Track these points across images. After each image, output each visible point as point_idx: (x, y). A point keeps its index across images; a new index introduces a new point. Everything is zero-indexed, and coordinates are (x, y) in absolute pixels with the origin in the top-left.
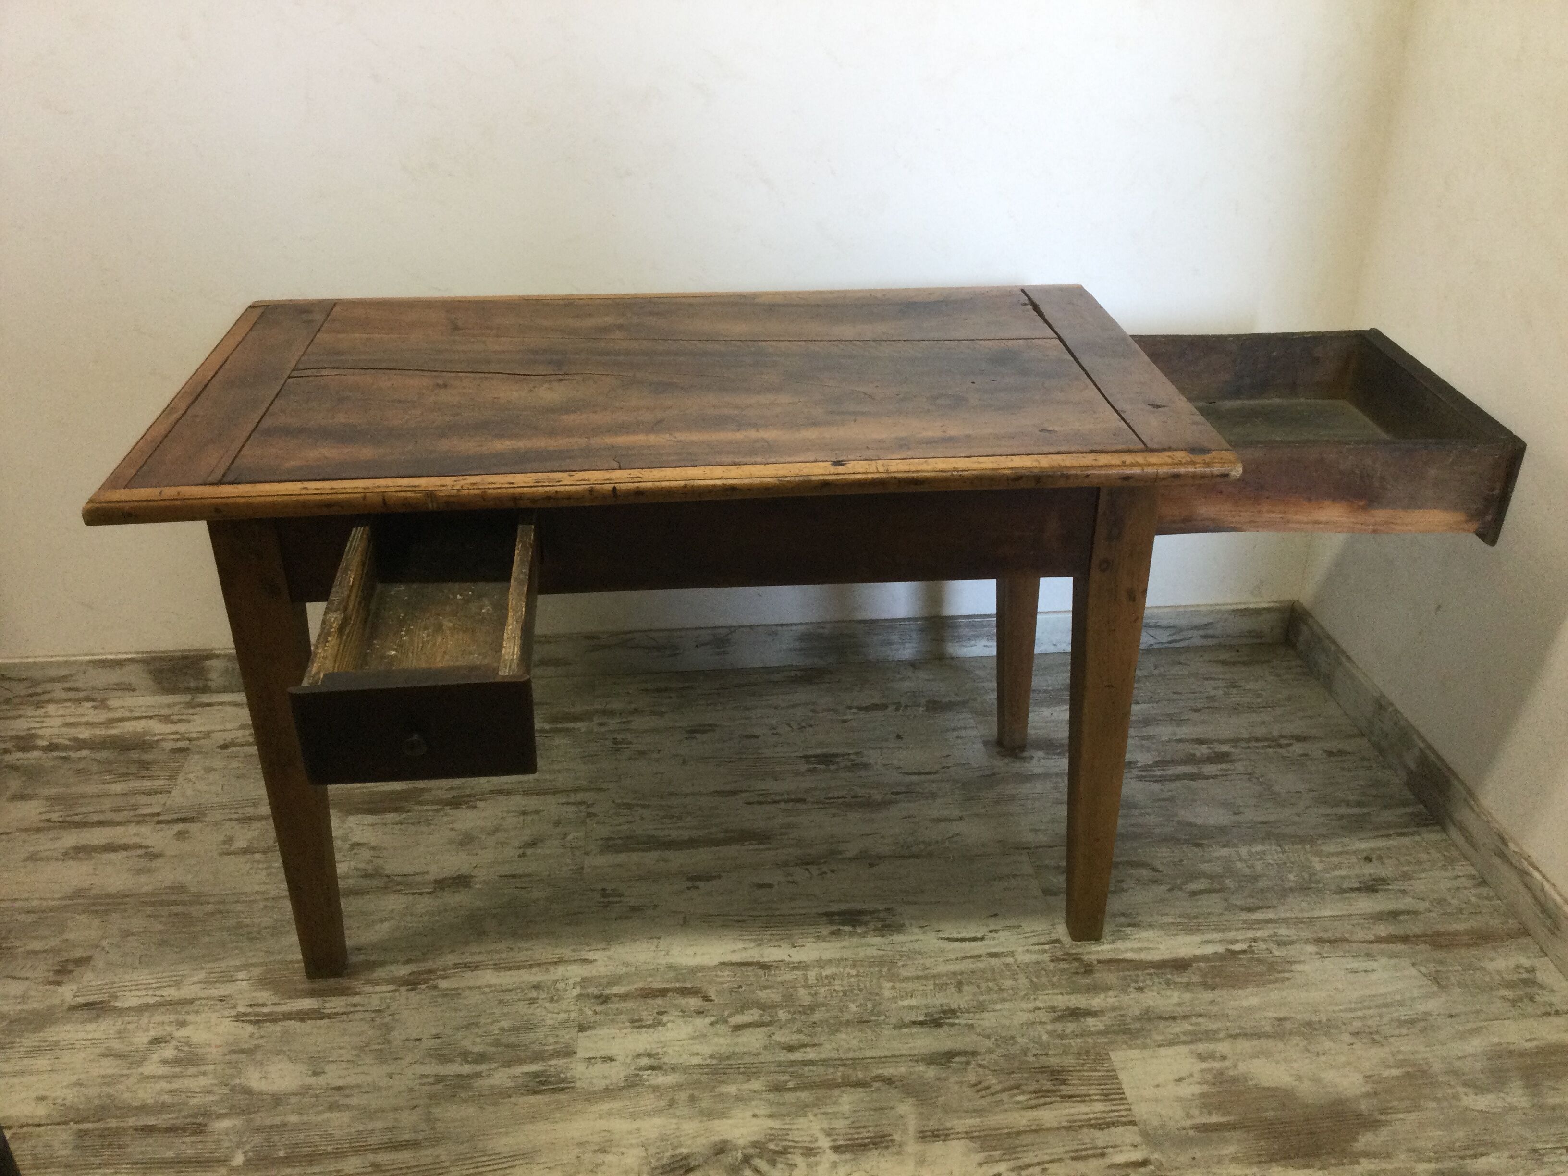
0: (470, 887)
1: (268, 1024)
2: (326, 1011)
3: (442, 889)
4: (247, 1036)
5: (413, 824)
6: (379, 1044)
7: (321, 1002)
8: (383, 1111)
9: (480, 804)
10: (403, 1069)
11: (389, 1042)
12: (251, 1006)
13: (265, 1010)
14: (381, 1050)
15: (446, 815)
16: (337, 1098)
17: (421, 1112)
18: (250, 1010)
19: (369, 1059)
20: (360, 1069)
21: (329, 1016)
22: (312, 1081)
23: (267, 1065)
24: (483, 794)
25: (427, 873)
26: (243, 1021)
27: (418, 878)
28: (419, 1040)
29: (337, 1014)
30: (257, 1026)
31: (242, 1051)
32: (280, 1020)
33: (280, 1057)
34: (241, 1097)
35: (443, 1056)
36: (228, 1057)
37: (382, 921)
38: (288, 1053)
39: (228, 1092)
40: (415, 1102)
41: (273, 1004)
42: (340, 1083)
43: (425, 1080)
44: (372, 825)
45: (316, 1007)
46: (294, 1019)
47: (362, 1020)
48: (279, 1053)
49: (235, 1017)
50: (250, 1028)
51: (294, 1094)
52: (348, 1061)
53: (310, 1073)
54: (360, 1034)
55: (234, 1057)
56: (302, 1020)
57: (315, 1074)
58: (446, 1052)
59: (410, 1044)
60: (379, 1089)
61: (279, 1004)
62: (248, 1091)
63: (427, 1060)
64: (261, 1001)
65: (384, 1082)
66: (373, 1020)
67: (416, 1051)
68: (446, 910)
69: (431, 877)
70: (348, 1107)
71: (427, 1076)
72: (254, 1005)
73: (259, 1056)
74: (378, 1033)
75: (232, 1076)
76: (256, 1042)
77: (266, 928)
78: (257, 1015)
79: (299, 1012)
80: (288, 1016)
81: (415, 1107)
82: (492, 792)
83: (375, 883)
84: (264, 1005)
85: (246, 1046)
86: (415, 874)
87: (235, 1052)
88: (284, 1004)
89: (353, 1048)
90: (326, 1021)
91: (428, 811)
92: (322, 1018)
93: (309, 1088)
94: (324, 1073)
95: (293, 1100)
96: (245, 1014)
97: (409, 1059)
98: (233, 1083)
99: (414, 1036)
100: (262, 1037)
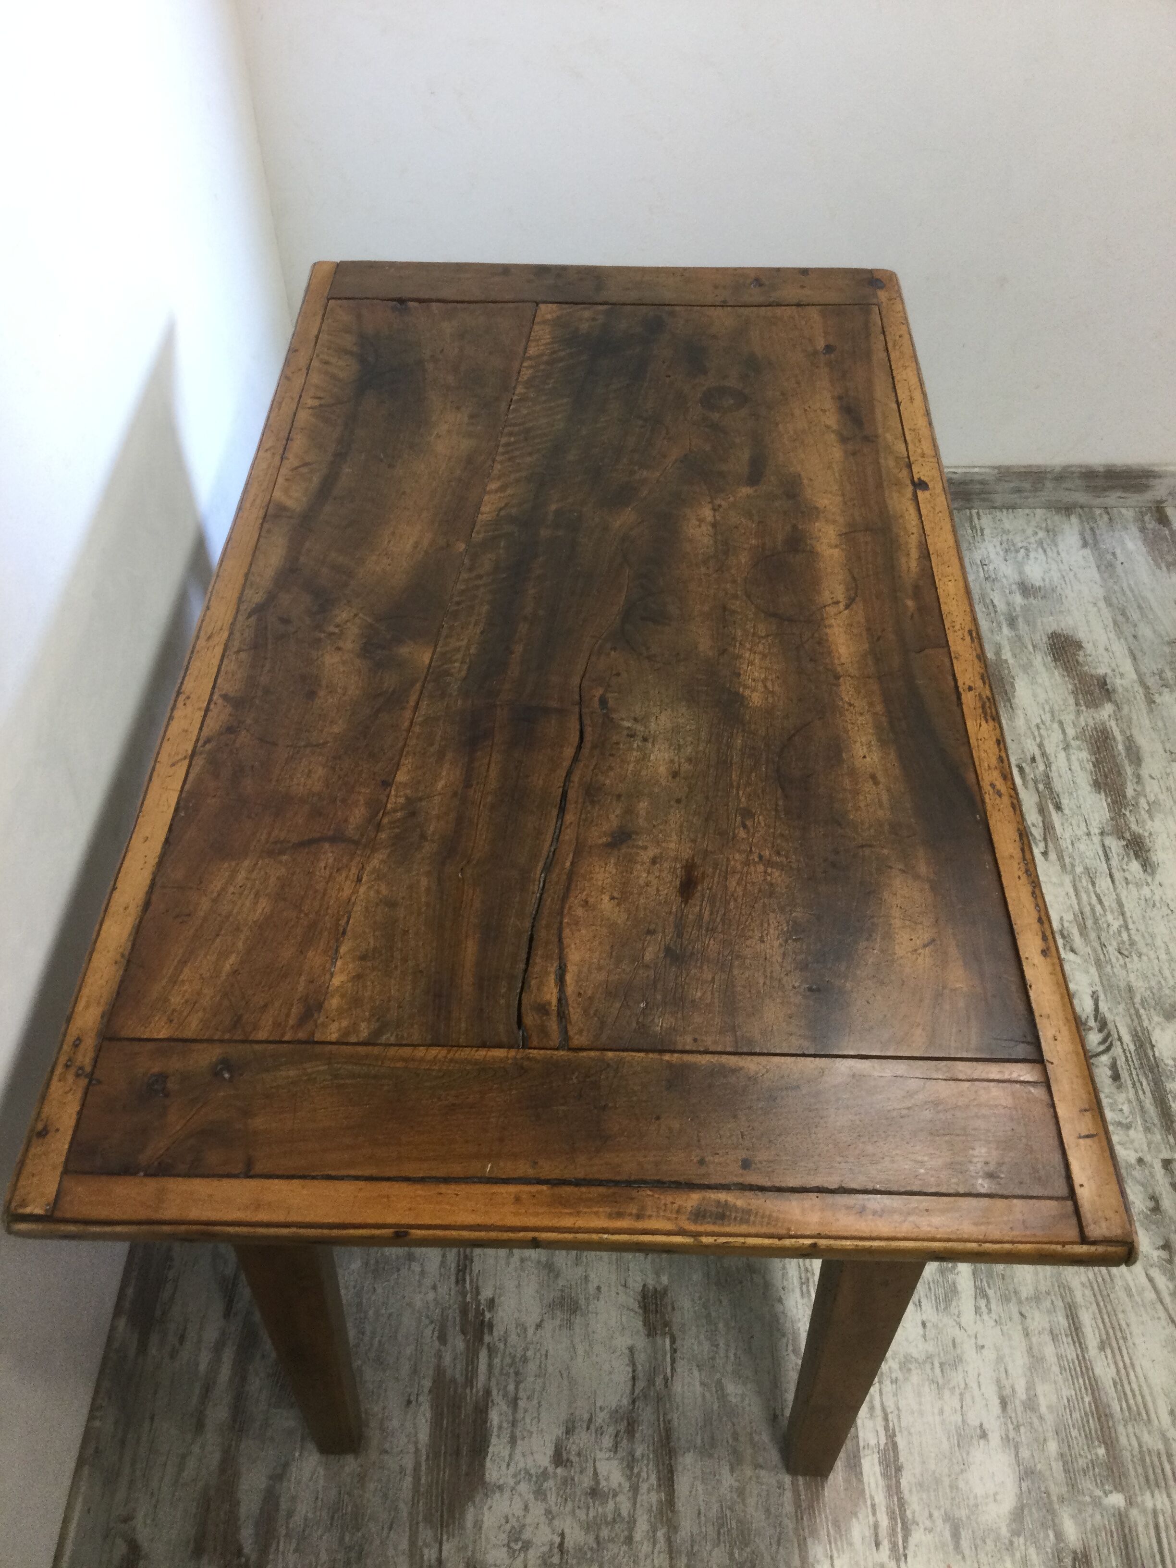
0: (665, 1291)
1: (908, 1513)
2: (883, 1441)
3: (666, 1324)
4: (930, 1537)
5: (517, 1384)
6: (932, 1369)
7: (867, 1452)
8: (1031, 1348)
9: (486, 1293)
10: (969, 1336)
11: (929, 1357)
12: (877, 1545)
13: (884, 1522)
14: (941, 1365)
15: (505, 1340)
16: (1017, 1402)
17: (1028, 1308)
18: (886, 1545)
19: (957, 1377)
20: (974, 1385)
21: (891, 1436)
22: (995, 1438)
23: (976, 1497)
24: (464, 1294)
25: (631, 1349)
26: (905, 1548)
27: (641, 1358)
28: (924, 1324)
29: (886, 1428)
30: (913, 1527)
31: (956, 1536)
32: (900, 1499)
33: (961, 1485)
34: (1028, 1519)
35: (946, 1296)
36: (967, 1552)
37: (722, 1396)
38: (953, 1476)
39: (1022, 1540)
40: (1016, 1317)
41: (874, 1514)
42: (995, 1402)
43: (984, 1309)
44: (513, 1441)
45: (876, 1456)
46: (898, 1482)
47: (895, 1395)
48: (953, 1487)
49: (898, 1560)
50: (917, 1536)
51: (1017, 1455)
52: (962, 1400)
53: (982, 1442)
54: (919, 1395)
55: (965, 1544)
56: (899, 1469)
57: (984, 1435)
58: (941, 1291)
59: (931, 1332)
60: (1000, 1359)
61: (873, 1506)
62: (1018, 1515)
63: (953, 1310)
64: (868, 1533)
65: (990, 1354)
66: (895, 1381)
67: (940, 1325)
68: (708, 1315)
69: (641, 1342)
70: (1030, 1387)
71: (977, 1309)
72: (876, 1535)
73: (963, 1513)
74: (914, 1372)
75: (997, 1539)
76: (939, 1522)
77: (731, 1554)
78: (893, 1532)
79: (885, 1475)
80: (894, 1489)
81: (1022, 1314)
82: (460, 1280)
83: (646, 1414)
84: (876, 1527)
85: (947, 1534)
86: (633, 1363)
87: (957, 1547)
88: (872, 1498)
89: (941, 1398)
90: (898, 1439)
91: (490, 1366)
92: (895, 1445)
93: (1006, 1440)
94: (981, 1425)
95: (1025, 1453)
96: (894, 1546)
97: (957, 1332)
98: (1008, 1535)
99: (920, 1330)
100: (931, 1516)
